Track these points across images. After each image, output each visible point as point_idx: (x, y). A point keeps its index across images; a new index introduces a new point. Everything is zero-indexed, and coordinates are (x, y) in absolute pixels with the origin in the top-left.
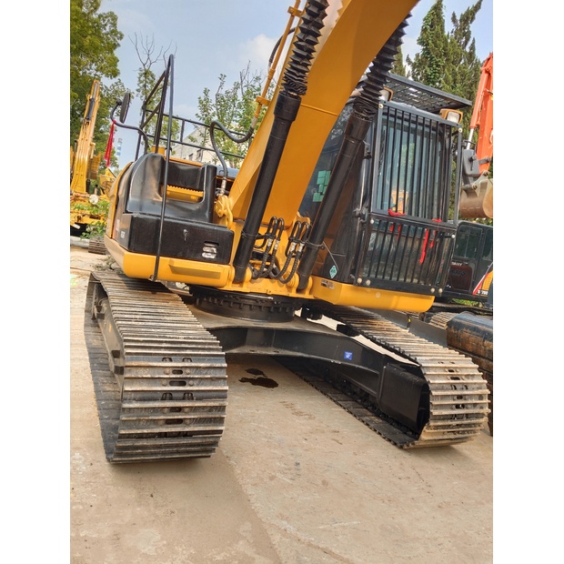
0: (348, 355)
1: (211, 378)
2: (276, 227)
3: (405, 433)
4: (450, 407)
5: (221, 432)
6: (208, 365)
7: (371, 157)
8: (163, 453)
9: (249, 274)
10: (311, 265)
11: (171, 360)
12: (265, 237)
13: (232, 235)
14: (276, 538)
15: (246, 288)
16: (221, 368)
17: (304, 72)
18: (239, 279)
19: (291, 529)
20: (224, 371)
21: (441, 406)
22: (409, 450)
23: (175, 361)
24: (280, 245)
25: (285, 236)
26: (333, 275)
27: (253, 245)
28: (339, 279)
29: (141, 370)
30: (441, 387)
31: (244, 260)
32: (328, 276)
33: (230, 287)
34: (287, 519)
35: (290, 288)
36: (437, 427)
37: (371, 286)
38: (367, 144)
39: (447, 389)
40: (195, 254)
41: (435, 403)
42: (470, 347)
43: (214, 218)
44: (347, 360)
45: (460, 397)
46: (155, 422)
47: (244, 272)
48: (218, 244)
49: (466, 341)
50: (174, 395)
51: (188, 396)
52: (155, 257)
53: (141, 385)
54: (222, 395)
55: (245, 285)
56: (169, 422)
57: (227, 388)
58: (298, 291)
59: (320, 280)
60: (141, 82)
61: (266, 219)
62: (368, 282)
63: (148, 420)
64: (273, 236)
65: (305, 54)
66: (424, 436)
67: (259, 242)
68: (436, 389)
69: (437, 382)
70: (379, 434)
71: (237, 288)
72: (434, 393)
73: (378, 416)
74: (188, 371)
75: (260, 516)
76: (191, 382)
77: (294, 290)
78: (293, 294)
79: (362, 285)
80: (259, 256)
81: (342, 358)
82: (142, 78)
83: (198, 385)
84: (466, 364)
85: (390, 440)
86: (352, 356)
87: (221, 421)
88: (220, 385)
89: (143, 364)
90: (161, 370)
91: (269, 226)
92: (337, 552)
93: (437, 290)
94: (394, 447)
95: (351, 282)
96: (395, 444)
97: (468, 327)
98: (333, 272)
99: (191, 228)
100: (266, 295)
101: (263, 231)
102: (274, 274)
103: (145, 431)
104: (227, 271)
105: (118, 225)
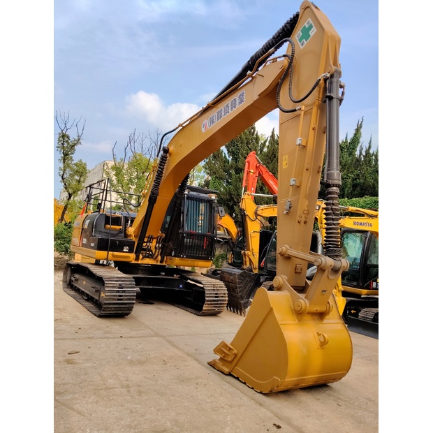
0: (181, 286)
2: (151, 238)
7: (183, 213)
9: (141, 256)
10: (165, 252)
12: (147, 242)
13: (134, 242)
15: (140, 262)
18: (137, 259)
21: (209, 297)
24: (153, 245)
25: (155, 241)
26: (173, 255)
27: (142, 245)
28: (175, 256)
30: (209, 290)
31: (139, 251)
32: (171, 255)
33: (134, 262)
35: (157, 261)
36: (208, 304)
37: (186, 258)
38: (182, 208)
39: (212, 291)
40: (121, 250)
43: (126, 236)
44: (181, 288)
45: (216, 294)
46: (114, 299)
47: (139, 256)
48: (129, 246)
50: (120, 291)
51: (124, 291)
52: (107, 252)
58: (161, 262)
59: (169, 257)
60: (59, 141)
61: (147, 235)
62: (185, 256)
64: (149, 242)
66: (204, 308)
67: (144, 244)
71: (136, 262)
74: (123, 285)
76: (124, 288)
78: (159, 263)
79: (183, 257)
80: (145, 250)
81: (179, 287)
82: (61, 139)
84: (220, 283)
86: (183, 287)
91: (148, 237)
99: (119, 241)
100: (148, 264)
101: (146, 240)
102: (151, 256)
104: (133, 256)
105: (85, 241)
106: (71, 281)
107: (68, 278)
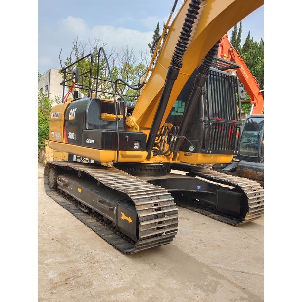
1: (170, 206)
3: (232, 219)
4: (255, 203)
5: (177, 230)
6: (167, 199)
8: (154, 245)
10: (179, 146)
11: (152, 200)
12: (159, 135)
13: (146, 136)
14: (220, 271)
15: (151, 161)
16: (172, 200)
17: (181, 57)
18: (149, 157)
19: (223, 267)
20: (173, 201)
21: (252, 204)
22: (239, 226)
23: (154, 200)
26: (191, 150)
27: (154, 140)
28: (195, 151)
29: (142, 206)
30: (251, 195)
31: (151, 147)
32: (188, 151)
33: (145, 162)
34: (217, 263)
35: (168, 159)
36: (251, 213)
37: (212, 153)
39: (253, 196)
40: (131, 148)
41: (251, 202)
42: (250, 176)
44: (199, 190)
45: (258, 198)
46: (153, 230)
47: (151, 153)
48: (140, 141)
49: (248, 173)
50: (159, 216)
51: (163, 215)
52: (117, 151)
53: (145, 213)
54: (176, 213)
55: (151, 159)
56: (158, 229)
57: (178, 209)
58: (173, 159)
59: (183, 153)
62: (211, 152)
63: (150, 230)
65: (183, 49)
66: (247, 218)
67: (157, 138)
68: (250, 197)
69: (249, 193)
70: (222, 221)
71: (148, 162)
72: (250, 198)
73: (215, 213)
74: (160, 204)
75: (206, 264)
76: (163, 208)
77: (171, 159)
78: (171, 161)
81: (196, 189)
83: (166, 210)
84: (255, 184)
85: (228, 223)
86: (201, 187)
87: (176, 225)
88: (174, 208)
89: (143, 203)
90: (150, 205)
92: (246, 271)
93: (236, 152)
94: (231, 226)
95: (202, 153)
96: (231, 224)
97: (247, 167)
98: (192, 148)
100: (160, 163)
101: (159, 132)
103: (150, 235)
104: (144, 154)
105: (72, 136)
106: (56, 184)
107: (52, 180)
